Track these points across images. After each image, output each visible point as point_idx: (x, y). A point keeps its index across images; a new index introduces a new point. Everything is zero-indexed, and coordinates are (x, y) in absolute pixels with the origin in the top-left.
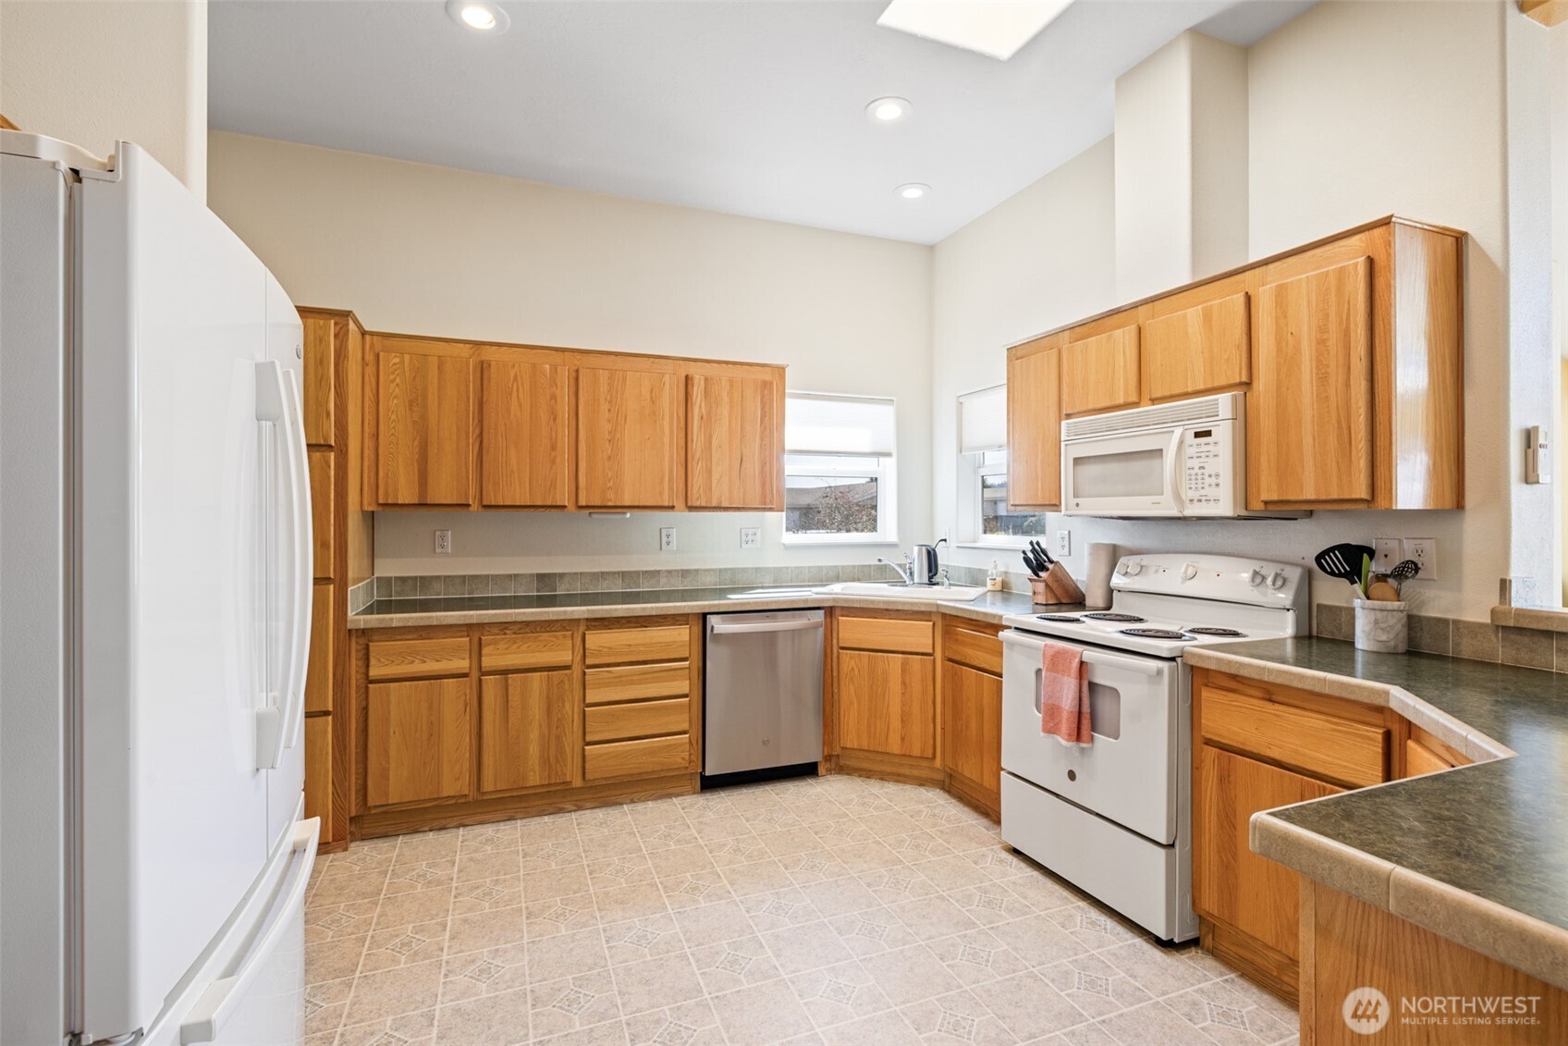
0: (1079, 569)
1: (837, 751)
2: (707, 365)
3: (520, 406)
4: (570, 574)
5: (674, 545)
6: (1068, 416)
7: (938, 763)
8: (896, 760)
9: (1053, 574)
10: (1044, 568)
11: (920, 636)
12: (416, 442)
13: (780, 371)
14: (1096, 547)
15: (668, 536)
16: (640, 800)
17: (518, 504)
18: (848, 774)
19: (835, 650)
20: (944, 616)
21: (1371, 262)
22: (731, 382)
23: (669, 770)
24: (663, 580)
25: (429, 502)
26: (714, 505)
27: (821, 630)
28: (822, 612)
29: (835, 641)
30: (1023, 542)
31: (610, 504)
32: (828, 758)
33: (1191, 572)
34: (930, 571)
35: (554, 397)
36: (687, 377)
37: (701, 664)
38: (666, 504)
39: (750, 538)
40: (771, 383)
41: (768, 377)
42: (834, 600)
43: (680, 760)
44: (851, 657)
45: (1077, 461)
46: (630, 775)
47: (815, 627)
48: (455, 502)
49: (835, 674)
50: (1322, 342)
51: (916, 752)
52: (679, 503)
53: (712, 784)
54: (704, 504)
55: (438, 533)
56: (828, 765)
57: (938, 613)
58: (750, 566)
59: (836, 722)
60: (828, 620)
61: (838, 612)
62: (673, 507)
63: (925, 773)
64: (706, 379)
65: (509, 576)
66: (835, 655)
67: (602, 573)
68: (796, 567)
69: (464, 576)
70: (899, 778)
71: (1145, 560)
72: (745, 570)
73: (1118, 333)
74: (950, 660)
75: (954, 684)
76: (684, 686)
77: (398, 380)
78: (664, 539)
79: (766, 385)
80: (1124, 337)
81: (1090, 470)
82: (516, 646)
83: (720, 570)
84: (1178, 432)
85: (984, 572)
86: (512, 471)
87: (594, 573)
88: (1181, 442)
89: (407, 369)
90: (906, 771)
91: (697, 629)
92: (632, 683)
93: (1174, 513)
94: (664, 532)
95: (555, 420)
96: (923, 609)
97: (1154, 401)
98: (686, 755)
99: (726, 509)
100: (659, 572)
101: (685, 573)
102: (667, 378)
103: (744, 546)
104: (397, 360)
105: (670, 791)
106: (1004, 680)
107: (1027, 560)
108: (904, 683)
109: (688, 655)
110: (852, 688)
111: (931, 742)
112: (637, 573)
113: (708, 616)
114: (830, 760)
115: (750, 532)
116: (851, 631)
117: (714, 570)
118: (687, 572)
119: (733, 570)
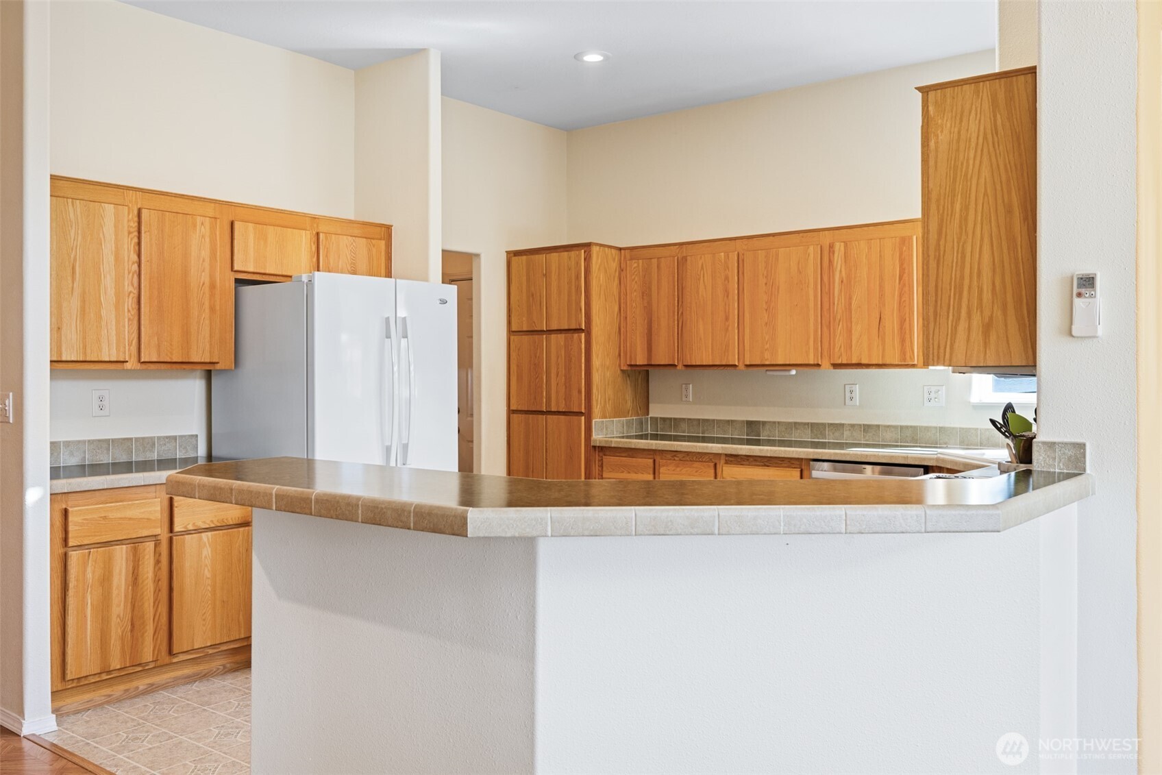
2: (846, 231)
3: (705, 289)
4: (770, 422)
5: (858, 401)
12: (646, 321)
15: (851, 392)
17: (704, 364)
22: (869, 244)
24: (846, 433)
25: (653, 363)
26: (854, 362)
31: (767, 363)
35: (727, 278)
36: (830, 246)
38: (812, 362)
39: (933, 395)
40: (910, 238)
41: (907, 233)
42: (936, 459)
48: (667, 363)
52: (825, 361)
54: (844, 362)
55: (684, 386)
58: (934, 425)
62: (818, 365)
64: (845, 245)
65: (728, 422)
67: (795, 423)
68: (986, 430)
69: (699, 420)
72: (927, 429)
77: (636, 278)
78: (848, 395)
79: (905, 241)
82: (678, 469)
83: (902, 427)
86: (701, 339)
87: (789, 423)
89: (641, 270)
91: (807, 473)
94: (847, 388)
95: (728, 296)
99: (868, 366)
100: (842, 425)
101: (866, 428)
102: (811, 249)
103: (927, 403)
104: (636, 265)
112: (823, 425)
113: (817, 462)
115: (933, 389)
117: (895, 427)
118: (869, 426)
119: (914, 428)
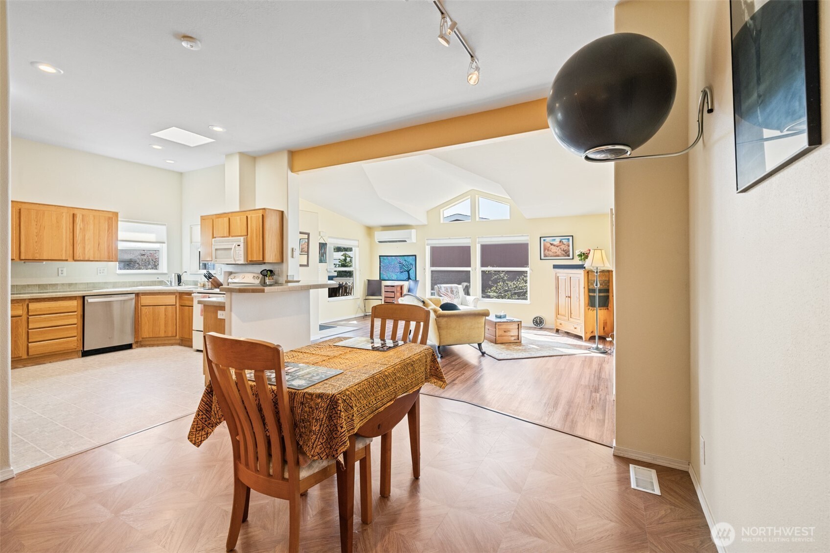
0: (221, 278)
1: (140, 339)
2: (83, 210)
5: (65, 274)
6: (215, 238)
7: (178, 337)
8: (163, 339)
9: (213, 280)
10: (210, 278)
11: (171, 300)
13: (116, 214)
14: (225, 272)
15: (62, 271)
16: (54, 362)
18: (145, 347)
19: (139, 307)
20: (179, 293)
21: (263, 215)
22: (94, 216)
23: (69, 350)
24: (59, 287)
26: (86, 259)
27: (134, 301)
28: (134, 295)
29: (139, 304)
30: (205, 272)
31: (36, 258)
32: (136, 342)
33: (243, 277)
34: (178, 281)
36: (74, 214)
37: (82, 313)
38: (64, 259)
39: (101, 271)
40: (112, 218)
41: (111, 215)
42: (139, 290)
43: (72, 346)
44: (146, 308)
45: (216, 249)
46: (50, 352)
47: (131, 299)
49: (139, 315)
50: (256, 229)
51: (170, 335)
52: (70, 259)
53: (86, 354)
54: (81, 259)
56: (137, 345)
57: (177, 292)
58: (102, 282)
59: (140, 330)
60: (137, 297)
61: (140, 295)
62: (67, 260)
63: (173, 342)
64: (83, 216)
66: (139, 309)
68: (123, 282)
70: (164, 345)
71: (236, 275)
72: (99, 283)
73: (225, 219)
74: (182, 306)
75: (182, 311)
76: (75, 321)
78: (60, 272)
79: (110, 218)
80: (226, 220)
81: (219, 252)
83: (88, 283)
84: (235, 244)
85: (197, 281)
88: (235, 247)
90: (167, 342)
91: (80, 302)
92: (51, 320)
93: (234, 263)
94: (60, 270)
96: (172, 291)
97: (232, 236)
98: (76, 344)
99: (92, 261)
100: (57, 284)
101: (70, 285)
102: (64, 214)
103: (99, 274)
105: (68, 358)
106: (194, 308)
107: (205, 276)
108: (165, 315)
109: (76, 310)
110: (146, 318)
111: (175, 331)
112: (46, 285)
113: (86, 297)
114: (137, 343)
115: (102, 269)
116: (145, 300)
117: (85, 283)
118: (72, 284)
119: (93, 283)
